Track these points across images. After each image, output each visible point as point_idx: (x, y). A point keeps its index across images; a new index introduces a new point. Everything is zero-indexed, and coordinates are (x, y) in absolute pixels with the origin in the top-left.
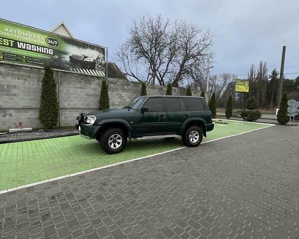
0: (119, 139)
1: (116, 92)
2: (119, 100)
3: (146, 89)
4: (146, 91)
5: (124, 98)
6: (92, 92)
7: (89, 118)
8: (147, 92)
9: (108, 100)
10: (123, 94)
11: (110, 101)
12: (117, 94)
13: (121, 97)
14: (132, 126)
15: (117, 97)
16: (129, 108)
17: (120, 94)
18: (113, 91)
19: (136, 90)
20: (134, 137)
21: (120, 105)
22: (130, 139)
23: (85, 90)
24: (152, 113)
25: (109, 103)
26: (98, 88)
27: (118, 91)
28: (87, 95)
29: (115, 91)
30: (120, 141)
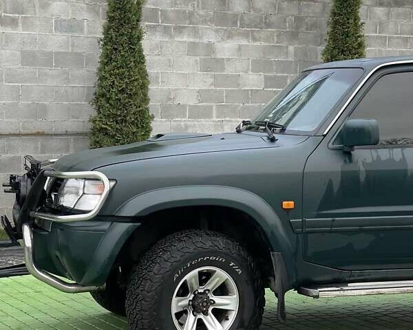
0: (222, 290)
1: (186, 38)
2: (203, 82)
3: (362, 11)
4: (357, 26)
5: (229, 70)
6: (56, 42)
7: (70, 183)
8: (367, 31)
9: (144, 87)
10: (226, 48)
11: (152, 87)
12: (192, 48)
13: (211, 63)
14: (290, 227)
15: (190, 64)
16: (271, 126)
17: (210, 47)
18: (166, 30)
19: (299, 20)
20: (303, 286)
21: (206, 113)
22: (280, 296)
23: (20, 30)
24: (397, 153)
25: (145, 100)
26: (85, 16)
27: (195, 32)
28: (28, 58)
29: (180, 30)
30: (230, 302)
